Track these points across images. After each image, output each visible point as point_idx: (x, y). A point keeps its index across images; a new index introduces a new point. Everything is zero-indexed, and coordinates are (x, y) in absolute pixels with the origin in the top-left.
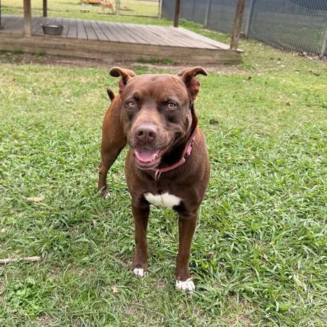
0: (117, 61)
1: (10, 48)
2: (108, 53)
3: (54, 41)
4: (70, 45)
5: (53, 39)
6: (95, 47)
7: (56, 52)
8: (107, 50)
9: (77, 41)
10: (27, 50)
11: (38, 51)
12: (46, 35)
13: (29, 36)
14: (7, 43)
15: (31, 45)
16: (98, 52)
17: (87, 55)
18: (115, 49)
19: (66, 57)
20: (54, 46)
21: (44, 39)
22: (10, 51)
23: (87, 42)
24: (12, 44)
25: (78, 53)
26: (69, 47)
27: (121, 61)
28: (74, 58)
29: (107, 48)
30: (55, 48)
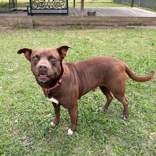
0: (119, 26)
1: (75, 23)
2: (116, 22)
3: (93, 19)
4: (100, 20)
5: (92, 18)
6: (110, 20)
7: (93, 23)
8: (115, 21)
9: (102, 18)
10: (82, 23)
11: (86, 23)
12: (90, 16)
13: (82, 17)
14: (74, 21)
15: (83, 21)
16: (111, 22)
17: (106, 24)
18: (118, 20)
19: (98, 25)
20: (93, 21)
21: (89, 18)
22: (75, 24)
23: (107, 18)
24: (76, 21)
25: (103, 23)
26: (99, 21)
27: (121, 25)
28: (101, 25)
29: (115, 20)
30: (93, 22)
